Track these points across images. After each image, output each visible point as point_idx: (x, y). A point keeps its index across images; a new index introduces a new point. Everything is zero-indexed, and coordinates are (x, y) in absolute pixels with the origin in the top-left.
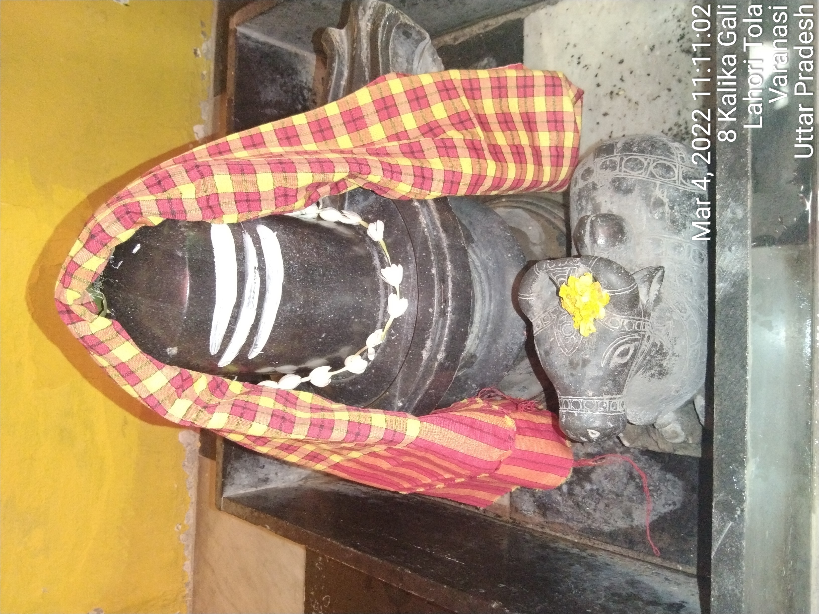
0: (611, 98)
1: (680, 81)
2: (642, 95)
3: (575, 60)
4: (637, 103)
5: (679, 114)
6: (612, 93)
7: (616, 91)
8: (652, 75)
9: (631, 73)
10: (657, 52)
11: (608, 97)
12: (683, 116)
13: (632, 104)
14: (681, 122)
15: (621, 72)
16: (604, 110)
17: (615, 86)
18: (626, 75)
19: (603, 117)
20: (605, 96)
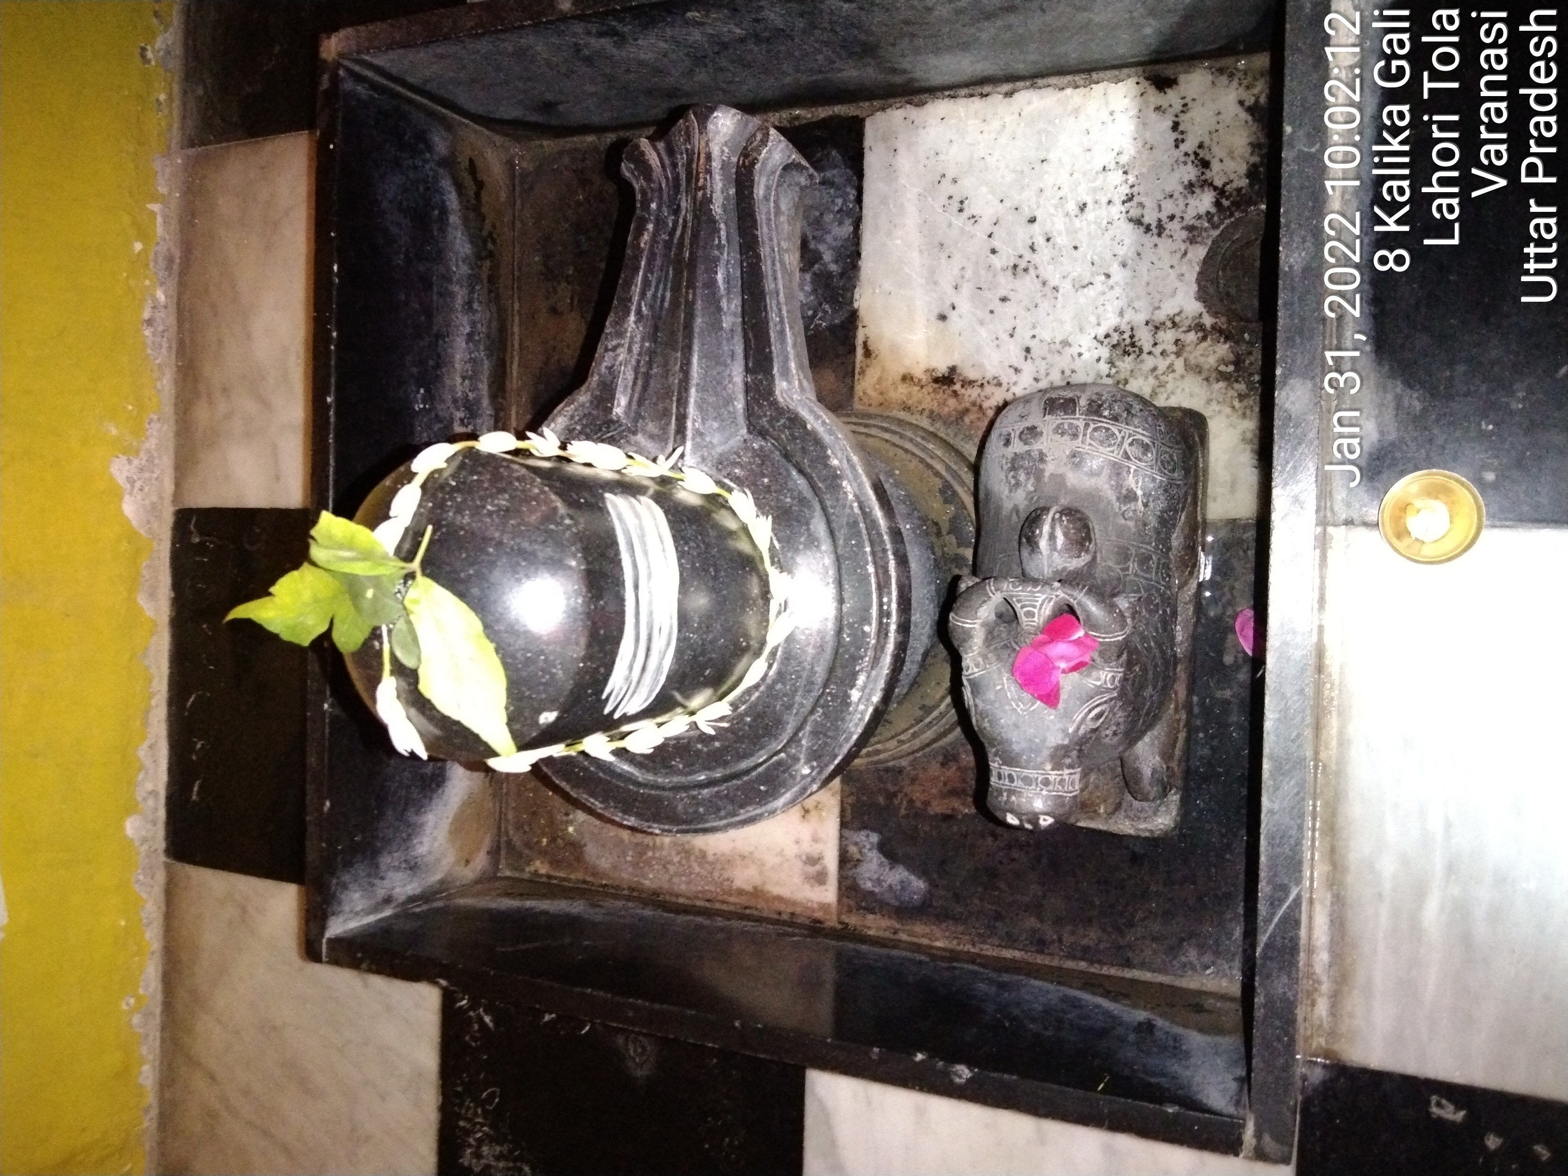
0: (1014, 274)
1: (1124, 265)
2: (1064, 277)
3: (956, 206)
4: (1055, 289)
5: (1121, 314)
6: (1015, 267)
7: (1023, 264)
8: (1080, 249)
9: (1048, 240)
10: (1090, 214)
11: (1009, 273)
12: (1127, 318)
13: (1047, 290)
14: (1123, 327)
15: (1031, 237)
16: (1003, 293)
17: (1020, 257)
18: (1040, 241)
19: (1000, 303)
20: (1004, 270)
